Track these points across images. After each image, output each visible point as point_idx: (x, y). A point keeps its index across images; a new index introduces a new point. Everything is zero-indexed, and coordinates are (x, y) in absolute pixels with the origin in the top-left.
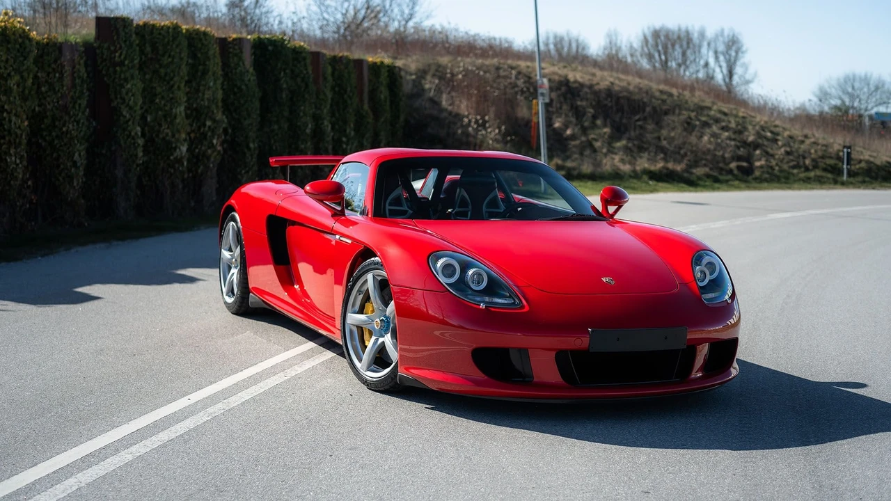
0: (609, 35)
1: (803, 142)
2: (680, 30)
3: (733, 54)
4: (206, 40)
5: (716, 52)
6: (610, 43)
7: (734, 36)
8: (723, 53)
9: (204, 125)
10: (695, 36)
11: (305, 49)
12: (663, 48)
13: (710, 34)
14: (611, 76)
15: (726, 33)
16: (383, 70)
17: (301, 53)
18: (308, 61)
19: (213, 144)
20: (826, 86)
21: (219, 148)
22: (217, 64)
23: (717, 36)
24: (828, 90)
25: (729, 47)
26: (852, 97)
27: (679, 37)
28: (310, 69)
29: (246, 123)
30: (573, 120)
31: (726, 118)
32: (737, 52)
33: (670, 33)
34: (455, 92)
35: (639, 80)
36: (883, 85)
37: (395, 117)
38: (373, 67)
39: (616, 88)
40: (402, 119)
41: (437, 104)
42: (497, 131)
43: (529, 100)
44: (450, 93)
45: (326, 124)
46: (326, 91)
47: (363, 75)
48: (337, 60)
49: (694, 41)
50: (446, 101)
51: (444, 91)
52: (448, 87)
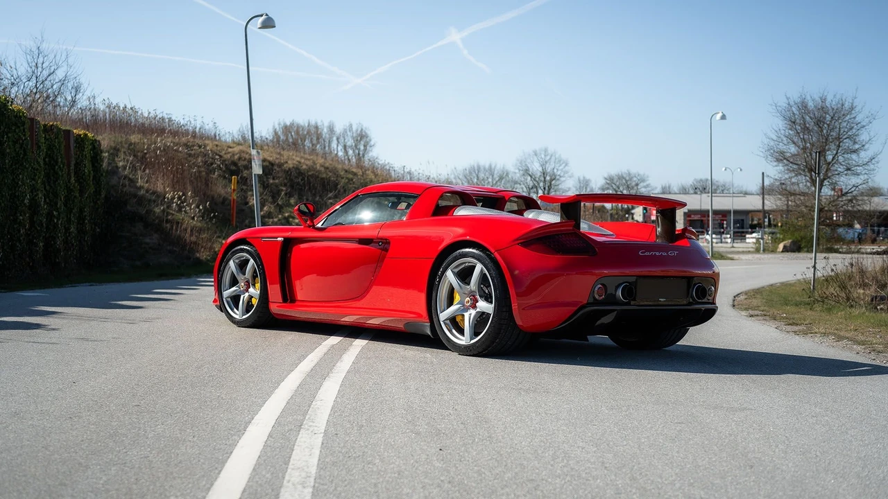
3: (362, 148)
5: (345, 147)
7: (362, 131)
8: (351, 147)
10: (325, 131)
13: (339, 129)
14: (297, 156)
15: (354, 128)
16: (87, 143)
17: (20, 117)
18: (27, 126)
23: (345, 131)
25: (357, 142)
27: (309, 132)
28: (28, 134)
30: (270, 199)
32: (365, 146)
33: (301, 129)
34: (150, 169)
35: (323, 160)
36: (507, 175)
37: (97, 192)
38: (77, 139)
39: (304, 167)
40: (103, 196)
41: (132, 181)
42: (201, 207)
43: (225, 178)
44: (144, 171)
45: (40, 195)
46: (39, 160)
47: (70, 147)
48: (48, 129)
49: (324, 136)
50: (141, 178)
51: (138, 168)
52: (142, 164)
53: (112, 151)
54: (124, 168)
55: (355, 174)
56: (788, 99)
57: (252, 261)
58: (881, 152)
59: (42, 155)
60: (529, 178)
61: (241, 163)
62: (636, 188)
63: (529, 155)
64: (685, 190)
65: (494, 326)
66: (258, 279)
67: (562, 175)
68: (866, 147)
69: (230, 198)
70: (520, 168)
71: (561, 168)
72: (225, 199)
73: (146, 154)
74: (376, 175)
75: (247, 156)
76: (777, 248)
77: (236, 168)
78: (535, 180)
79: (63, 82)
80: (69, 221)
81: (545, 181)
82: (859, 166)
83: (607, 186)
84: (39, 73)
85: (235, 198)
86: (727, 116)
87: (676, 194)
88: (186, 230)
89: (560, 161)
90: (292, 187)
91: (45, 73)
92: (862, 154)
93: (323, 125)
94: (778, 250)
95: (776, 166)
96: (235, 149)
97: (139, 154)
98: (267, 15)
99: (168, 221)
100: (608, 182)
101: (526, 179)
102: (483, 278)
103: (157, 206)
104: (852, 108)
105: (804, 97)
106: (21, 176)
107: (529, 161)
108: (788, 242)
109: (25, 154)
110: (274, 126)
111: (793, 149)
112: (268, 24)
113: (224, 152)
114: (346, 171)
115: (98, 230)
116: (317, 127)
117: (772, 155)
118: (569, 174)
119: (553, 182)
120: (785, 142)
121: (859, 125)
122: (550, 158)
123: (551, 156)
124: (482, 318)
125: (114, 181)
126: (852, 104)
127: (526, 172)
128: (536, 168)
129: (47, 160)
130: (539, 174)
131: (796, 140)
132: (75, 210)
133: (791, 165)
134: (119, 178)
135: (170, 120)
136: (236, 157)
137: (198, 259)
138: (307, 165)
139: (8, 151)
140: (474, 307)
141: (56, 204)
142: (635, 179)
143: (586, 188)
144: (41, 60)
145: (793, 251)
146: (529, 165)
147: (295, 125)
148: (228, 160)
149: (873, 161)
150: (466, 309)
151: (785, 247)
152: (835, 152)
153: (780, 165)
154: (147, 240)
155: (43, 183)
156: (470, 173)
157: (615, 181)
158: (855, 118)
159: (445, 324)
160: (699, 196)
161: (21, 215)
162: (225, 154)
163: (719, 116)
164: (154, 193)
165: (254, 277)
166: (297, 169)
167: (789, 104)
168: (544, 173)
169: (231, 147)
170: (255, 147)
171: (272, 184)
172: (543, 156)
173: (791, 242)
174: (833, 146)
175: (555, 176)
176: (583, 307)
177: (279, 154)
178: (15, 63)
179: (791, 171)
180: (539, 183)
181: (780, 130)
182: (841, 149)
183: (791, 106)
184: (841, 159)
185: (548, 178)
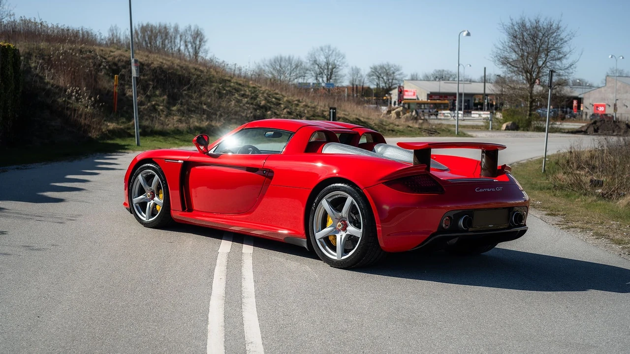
0: (111, 30)
1: (297, 105)
2: (160, 26)
3: (198, 43)
5: (185, 42)
6: (112, 35)
7: (198, 30)
8: (190, 43)
10: (171, 31)
12: (148, 38)
14: (160, 58)
15: (193, 28)
16: (10, 52)
20: (262, 64)
23: (186, 31)
24: (263, 68)
25: (195, 38)
26: (279, 71)
27: (160, 31)
30: (142, 91)
31: (242, 88)
32: (200, 42)
33: (154, 28)
34: (54, 69)
35: (179, 61)
36: (301, 65)
37: (17, 88)
38: (3, 49)
39: (166, 66)
40: (20, 91)
41: (42, 78)
42: (93, 99)
43: (109, 75)
44: (50, 70)
49: (171, 34)
50: (48, 76)
51: (46, 68)
52: (48, 65)
53: (26, 56)
54: (36, 68)
55: (202, 71)
56: (511, 20)
57: (157, 176)
58: (579, 59)
60: (317, 66)
61: (121, 64)
62: (393, 75)
63: (317, 50)
64: (428, 77)
65: (362, 248)
66: (162, 191)
67: (340, 65)
68: (567, 56)
69: (112, 90)
70: (311, 59)
71: (340, 59)
72: (109, 91)
73: (52, 58)
74: (217, 72)
75: (126, 59)
76: (501, 127)
77: (118, 68)
78: (321, 68)
81: (328, 69)
82: (561, 70)
83: (372, 73)
85: (117, 91)
86: (471, 34)
87: (421, 80)
88: (81, 115)
89: (338, 55)
90: (157, 82)
92: (564, 61)
93: (171, 26)
94: (502, 129)
95: (502, 68)
96: (115, 53)
97: (46, 57)
99: (68, 109)
100: (373, 70)
101: (315, 67)
102: (353, 208)
103: (60, 97)
104: (558, 28)
105: (523, 19)
107: (317, 54)
108: (509, 123)
111: (514, 56)
113: (107, 56)
114: (196, 69)
115: (17, 116)
116: (165, 28)
117: (499, 60)
118: (346, 64)
119: (334, 70)
120: (509, 51)
121: (562, 41)
122: (332, 53)
123: (333, 51)
124: (351, 240)
125: (29, 79)
126: (558, 25)
127: (315, 62)
128: (322, 59)
130: (324, 64)
131: (516, 50)
133: (512, 67)
134: (32, 76)
136: (116, 59)
137: (90, 137)
138: (167, 65)
140: (344, 229)
142: (392, 69)
143: (357, 75)
145: (513, 130)
146: (317, 58)
147: (150, 26)
148: (111, 61)
149: (572, 67)
150: (338, 231)
151: (507, 127)
152: (544, 59)
153: (505, 67)
154: (53, 124)
156: (275, 62)
157: (378, 70)
158: (559, 35)
159: (320, 241)
160: (438, 82)
162: (109, 57)
163: (465, 33)
164: (58, 87)
165: (159, 188)
166: (160, 68)
167: (512, 24)
168: (328, 64)
169: (112, 52)
171: (143, 79)
172: (327, 51)
173: (512, 124)
174: (543, 56)
175: (336, 65)
176: (434, 235)
177: (147, 56)
179: (512, 72)
180: (324, 71)
181: (505, 42)
182: (548, 57)
183: (514, 26)
184: (548, 64)
185: (330, 67)
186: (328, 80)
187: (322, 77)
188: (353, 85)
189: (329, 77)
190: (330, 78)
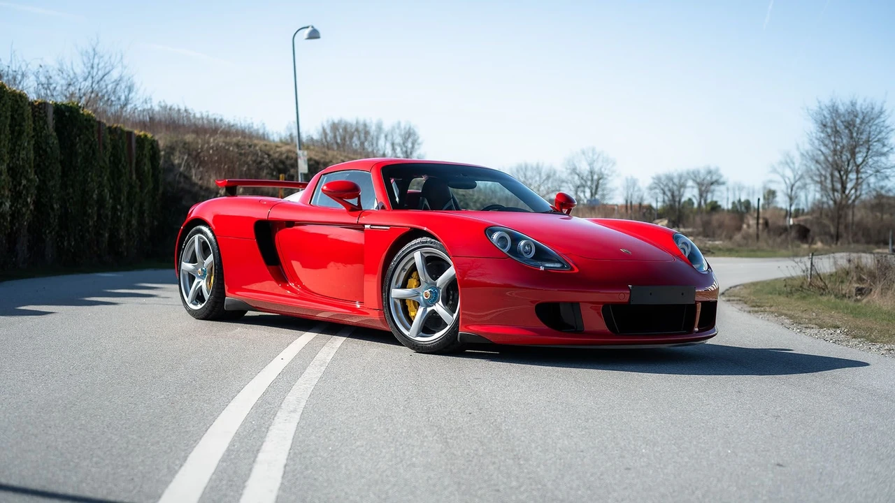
2: (357, 123)
3: (410, 145)
4: (22, 102)
5: (393, 144)
7: (410, 129)
8: (399, 145)
9: (20, 184)
10: (373, 129)
11: (92, 117)
12: (341, 139)
13: (387, 127)
14: (341, 155)
15: (402, 126)
16: (147, 143)
17: (90, 120)
18: (95, 128)
19: (27, 202)
21: (32, 207)
22: (31, 125)
23: (393, 129)
25: (405, 140)
27: (357, 130)
28: (96, 136)
29: (52, 183)
32: (413, 144)
33: (349, 126)
34: (203, 167)
36: (555, 174)
37: (156, 188)
38: (138, 140)
40: (160, 192)
41: (187, 178)
44: (198, 168)
45: (106, 191)
46: (105, 159)
47: (131, 148)
48: (112, 131)
49: (372, 134)
50: (195, 176)
51: (193, 166)
52: (196, 162)
53: (167, 150)
54: (180, 165)
56: (819, 102)
59: (108, 154)
60: (576, 177)
61: (288, 162)
63: (577, 153)
67: (610, 174)
70: (568, 167)
71: (608, 167)
73: (199, 153)
75: (294, 155)
78: (582, 178)
79: (117, 83)
80: (131, 214)
81: (592, 180)
82: (887, 168)
83: (655, 185)
84: (95, 74)
89: (607, 160)
91: (101, 73)
92: (891, 157)
93: (372, 122)
96: (283, 148)
97: (193, 153)
98: (312, 27)
100: (656, 181)
101: (574, 178)
104: (881, 112)
106: (90, 174)
107: (576, 159)
109: (94, 153)
110: (322, 124)
112: (314, 35)
113: (272, 152)
115: (156, 223)
116: (365, 125)
118: (617, 173)
119: (601, 181)
121: (889, 129)
122: (598, 158)
123: (599, 155)
125: (170, 178)
127: (574, 171)
128: (584, 168)
129: (112, 158)
130: (587, 173)
131: (827, 142)
132: (136, 205)
134: (175, 176)
135: (221, 120)
136: (284, 156)
139: (80, 151)
141: (120, 199)
143: (634, 188)
144: (96, 61)
146: (577, 165)
147: (343, 122)
148: (277, 159)
152: (865, 155)
155: (108, 180)
156: (518, 171)
158: (884, 121)
161: (90, 208)
162: (274, 153)
167: (820, 108)
168: (592, 173)
169: (278, 147)
170: (302, 147)
172: (591, 155)
174: (862, 149)
175: (603, 175)
177: (325, 153)
178: (72, 64)
180: (586, 182)
181: (811, 133)
182: (870, 151)
183: (822, 110)
184: (870, 161)
185: (596, 177)
186: (592, 195)
187: (584, 192)
188: (627, 201)
189: (593, 191)
190: (596, 193)
